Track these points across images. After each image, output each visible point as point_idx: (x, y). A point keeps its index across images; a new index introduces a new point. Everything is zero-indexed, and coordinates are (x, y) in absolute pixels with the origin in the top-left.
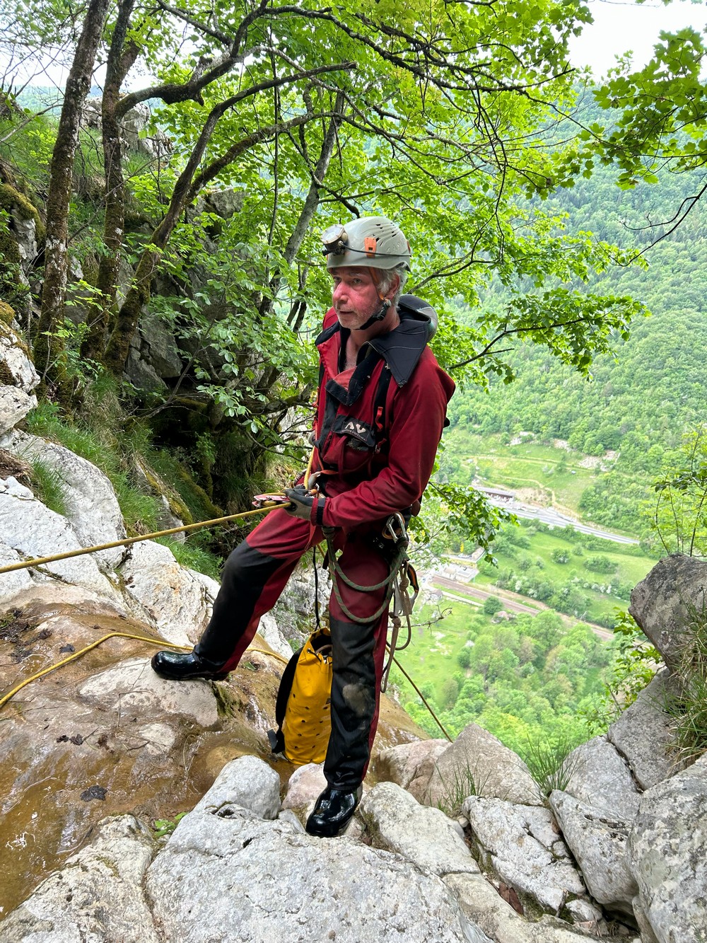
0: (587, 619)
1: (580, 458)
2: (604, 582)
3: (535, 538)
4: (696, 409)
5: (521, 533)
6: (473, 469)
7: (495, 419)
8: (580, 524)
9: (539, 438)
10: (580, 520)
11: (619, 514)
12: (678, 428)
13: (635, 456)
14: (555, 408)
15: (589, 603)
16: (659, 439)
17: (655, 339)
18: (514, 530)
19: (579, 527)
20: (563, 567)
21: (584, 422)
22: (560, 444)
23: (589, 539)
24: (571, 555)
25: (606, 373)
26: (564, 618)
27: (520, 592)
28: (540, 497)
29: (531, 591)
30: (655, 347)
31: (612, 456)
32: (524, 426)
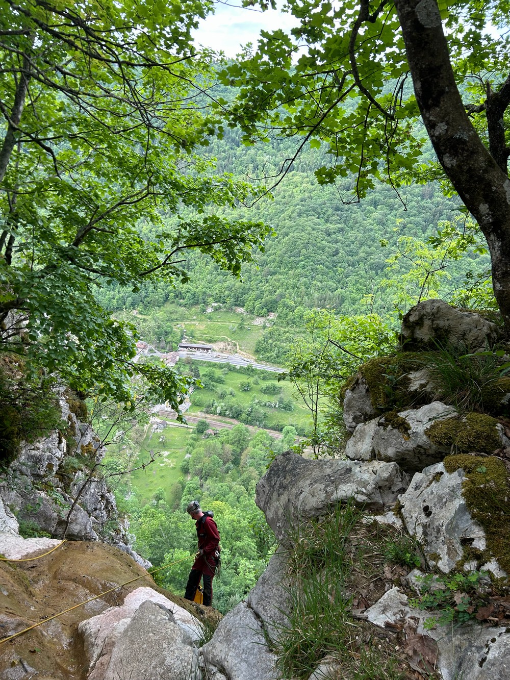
0: (265, 427)
1: (253, 319)
2: (274, 400)
3: (227, 376)
4: (321, 282)
5: (218, 373)
6: (182, 332)
7: (194, 295)
8: (256, 363)
9: (225, 307)
10: (256, 360)
11: (280, 354)
12: (311, 295)
13: (286, 315)
14: (234, 286)
15: (265, 416)
16: (301, 303)
17: (293, 237)
18: (214, 372)
19: (256, 365)
20: (248, 393)
21: (253, 294)
22: (240, 310)
23: (262, 373)
24: (252, 385)
25: (265, 261)
26: (250, 428)
27: (220, 414)
28: (229, 348)
29: (227, 413)
30: (294, 243)
31: (273, 316)
32: (215, 299)
